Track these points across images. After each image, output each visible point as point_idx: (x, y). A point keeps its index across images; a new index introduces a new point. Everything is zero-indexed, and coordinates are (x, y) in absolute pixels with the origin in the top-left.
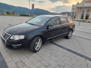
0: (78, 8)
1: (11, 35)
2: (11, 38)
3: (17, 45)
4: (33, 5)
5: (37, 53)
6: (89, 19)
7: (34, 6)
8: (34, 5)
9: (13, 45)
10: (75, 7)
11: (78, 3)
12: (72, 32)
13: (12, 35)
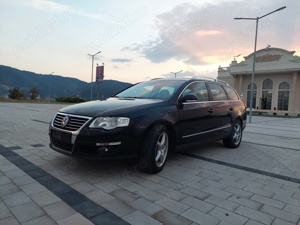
0: (237, 76)
1: (90, 118)
2: (92, 125)
3: (111, 144)
4: (100, 71)
5: (160, 174)
6: (272, 108)
7: (102, 72)
8: (102, 67)
9: (98, 144)
10: (228, 74)
11: (234, 62)
12: (242, 129)
13: (95, 118)
